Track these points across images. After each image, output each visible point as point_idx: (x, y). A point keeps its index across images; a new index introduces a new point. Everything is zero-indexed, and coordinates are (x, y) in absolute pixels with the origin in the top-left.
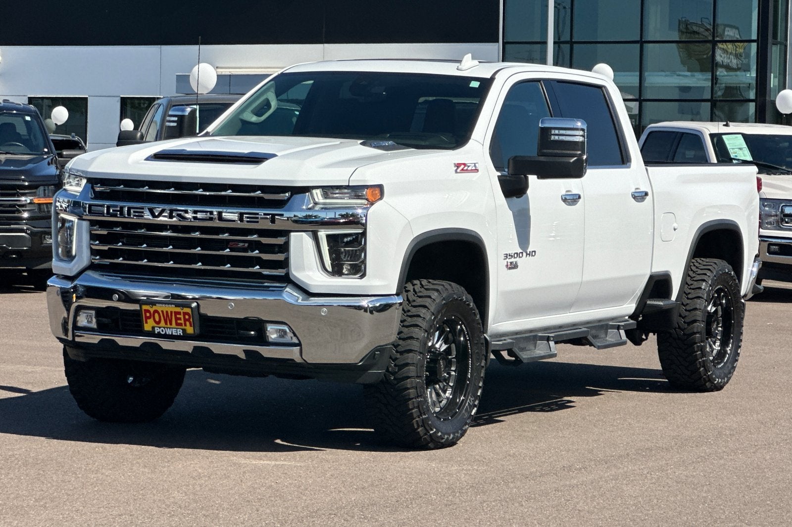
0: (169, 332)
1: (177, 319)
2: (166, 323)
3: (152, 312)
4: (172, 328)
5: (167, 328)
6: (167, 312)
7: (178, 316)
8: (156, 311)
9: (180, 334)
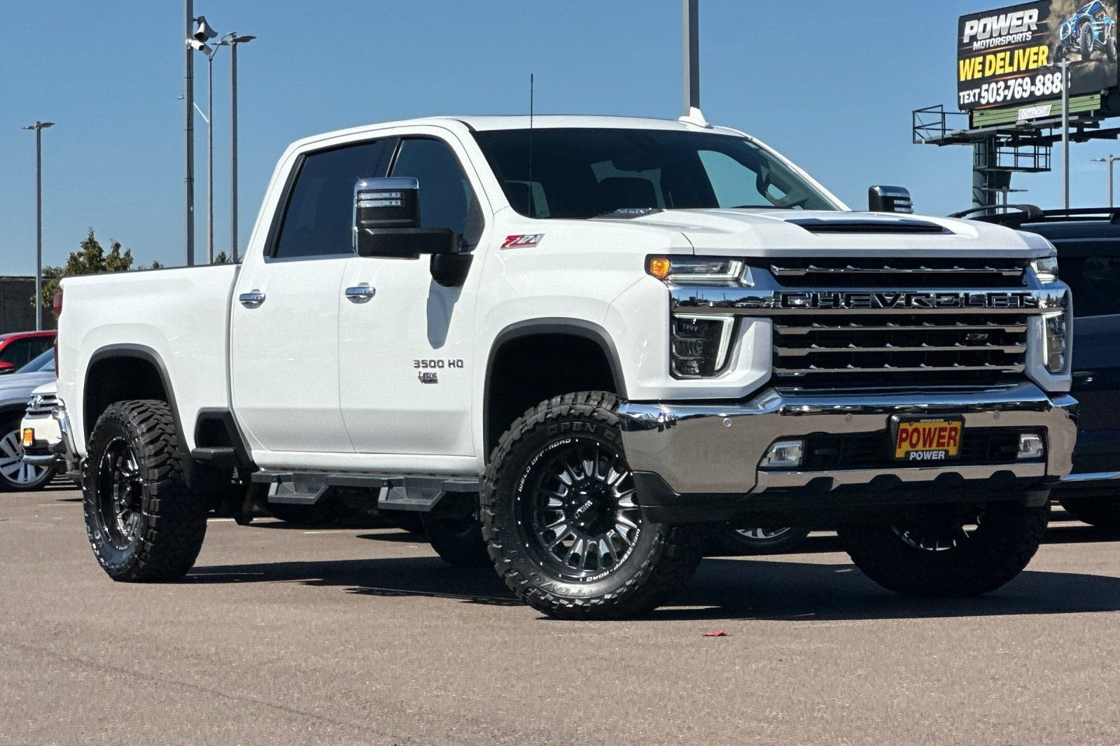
0: (927, 456)
1: (941, 437)
2: (924, 445)
3: (910, 431)
4: (933, 451)
5: (926, 451)
6: (930, 429)
7: (942, 434)
8: (916, 430)
9: (941, 457)
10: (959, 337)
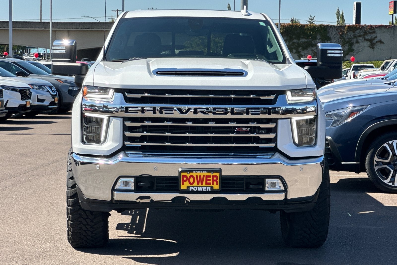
0: (200, 189)
1: (207, 180)
2: (198, 183)
3: (188, 177)
4: (203, 187)
5: (199, 187)
6: (200, 176)
7: (208, 178)
8: (192, 176)
9: (209, 190)
10: (231, 130)
